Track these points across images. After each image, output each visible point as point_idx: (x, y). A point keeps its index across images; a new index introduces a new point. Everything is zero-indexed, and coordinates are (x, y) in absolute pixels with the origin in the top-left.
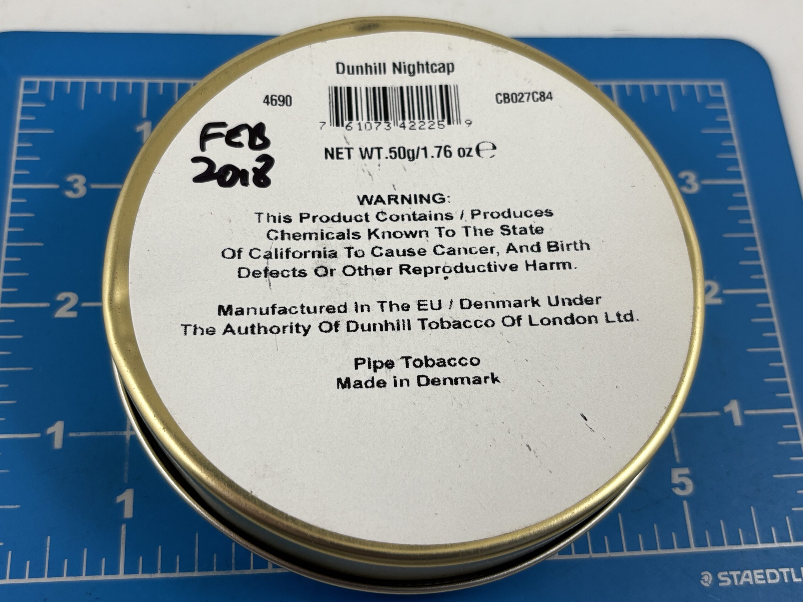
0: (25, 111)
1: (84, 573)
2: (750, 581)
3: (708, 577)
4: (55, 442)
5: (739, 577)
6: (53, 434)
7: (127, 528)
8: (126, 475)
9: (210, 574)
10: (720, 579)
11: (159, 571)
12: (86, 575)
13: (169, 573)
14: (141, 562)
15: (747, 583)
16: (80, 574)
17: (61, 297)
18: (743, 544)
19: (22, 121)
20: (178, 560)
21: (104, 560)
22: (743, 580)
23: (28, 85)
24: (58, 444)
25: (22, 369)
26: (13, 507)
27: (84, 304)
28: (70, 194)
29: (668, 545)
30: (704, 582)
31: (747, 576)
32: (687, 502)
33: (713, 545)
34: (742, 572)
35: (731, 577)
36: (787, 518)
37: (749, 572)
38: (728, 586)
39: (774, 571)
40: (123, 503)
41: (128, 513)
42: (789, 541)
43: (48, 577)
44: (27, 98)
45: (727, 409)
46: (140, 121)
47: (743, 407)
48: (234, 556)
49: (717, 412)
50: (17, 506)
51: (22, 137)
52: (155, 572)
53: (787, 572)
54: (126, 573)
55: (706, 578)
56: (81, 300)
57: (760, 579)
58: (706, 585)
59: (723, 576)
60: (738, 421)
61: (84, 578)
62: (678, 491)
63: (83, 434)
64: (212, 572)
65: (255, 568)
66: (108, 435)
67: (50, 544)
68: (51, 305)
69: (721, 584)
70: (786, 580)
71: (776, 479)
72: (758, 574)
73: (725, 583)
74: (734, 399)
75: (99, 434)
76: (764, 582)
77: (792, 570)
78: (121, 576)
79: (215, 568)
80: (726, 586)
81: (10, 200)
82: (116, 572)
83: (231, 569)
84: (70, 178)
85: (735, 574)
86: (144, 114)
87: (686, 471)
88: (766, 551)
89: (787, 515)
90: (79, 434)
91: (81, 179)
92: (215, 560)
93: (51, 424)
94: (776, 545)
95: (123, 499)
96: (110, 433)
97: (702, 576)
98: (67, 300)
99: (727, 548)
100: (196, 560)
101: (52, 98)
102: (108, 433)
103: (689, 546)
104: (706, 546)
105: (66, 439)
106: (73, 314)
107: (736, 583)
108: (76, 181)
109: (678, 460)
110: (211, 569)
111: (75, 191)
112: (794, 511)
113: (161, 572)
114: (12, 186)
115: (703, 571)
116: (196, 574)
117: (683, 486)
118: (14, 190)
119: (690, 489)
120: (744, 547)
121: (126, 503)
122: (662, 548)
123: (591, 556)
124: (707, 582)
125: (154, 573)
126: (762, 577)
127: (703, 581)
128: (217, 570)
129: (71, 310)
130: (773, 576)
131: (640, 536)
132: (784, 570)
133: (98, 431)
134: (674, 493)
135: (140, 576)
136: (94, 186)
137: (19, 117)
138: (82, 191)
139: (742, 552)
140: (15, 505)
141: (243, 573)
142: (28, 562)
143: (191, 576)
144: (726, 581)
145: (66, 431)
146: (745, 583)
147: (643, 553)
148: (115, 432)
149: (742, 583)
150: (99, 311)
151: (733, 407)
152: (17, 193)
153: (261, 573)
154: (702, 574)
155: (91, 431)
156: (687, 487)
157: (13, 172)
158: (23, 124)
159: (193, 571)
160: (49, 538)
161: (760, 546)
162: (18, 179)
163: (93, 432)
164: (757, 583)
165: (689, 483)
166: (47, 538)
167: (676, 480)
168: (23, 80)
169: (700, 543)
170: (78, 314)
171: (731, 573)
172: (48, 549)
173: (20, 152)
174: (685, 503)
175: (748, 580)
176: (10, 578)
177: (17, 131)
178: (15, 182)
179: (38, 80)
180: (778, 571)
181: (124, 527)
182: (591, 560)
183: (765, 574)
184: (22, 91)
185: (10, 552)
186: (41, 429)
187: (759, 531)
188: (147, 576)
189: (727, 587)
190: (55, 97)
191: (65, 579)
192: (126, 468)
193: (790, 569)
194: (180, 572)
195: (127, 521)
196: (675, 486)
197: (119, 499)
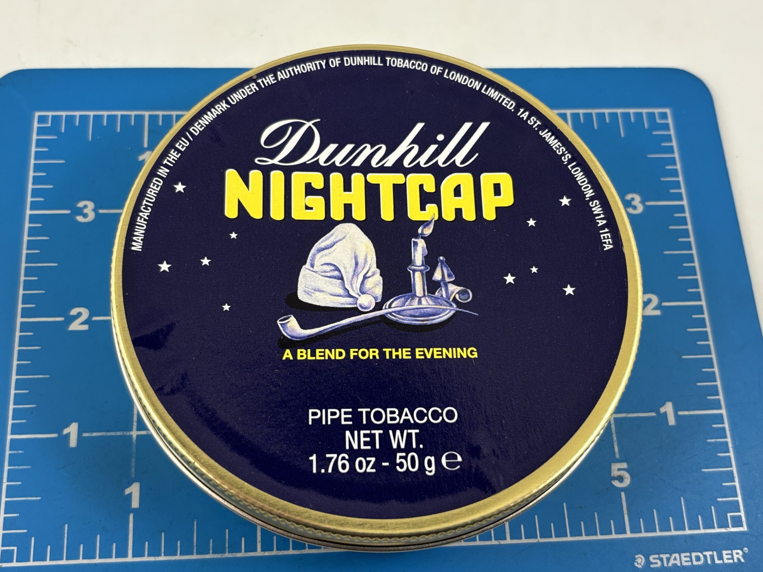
0: (39, 143)
1: (97, 557)
2: (678, 563)
3: (640, 559)
4: (71, 442)
5: (668, 560)
6: (68, 434)
7: (134, 517)
8: (133, 470)
9: (207, 556)
10: (652, 561)
11: (163, 554)
12: (100, 558)
13: (171, 556)
14: (147, 546)
15: (675, 565)
16: (94, 557)
17: (74, 312)
18: (673, 530)
19: (36, 152)
20: (179, 545)
21: (114, 545)
22: (672, 562)
23: (42, 119)
24: (73, 442)
25: (40, 376)
26: (34, 498)
27: (95, 318)
28: (80, 219)
29: (606, 531)
30: (638, 564)
31: (675, 559)
32: (625, 493)
33: (646, 531)
34: (671, 555)
35: (661, 560)
36: (713, 508)
37: (677, 555)
38: (658, 567)
39: (700, 554)
40: (130, 495)
41: (135, 504)
42: (714, 528)
43: (67, 559)
44: (41, 131)
45: (662, 410)
46: (143, 151)
47: (676, 409)
48: (227, 541)
49: (653, 413)
50: (38, 498)
51: (37, 168)
52: (160, 555)
53: (710, 555)
54: (134, 556)
55: (639, 561)
56: (91, 315)
57: (686, 561)
58: (639, 566)
59: (654, 559)
60: (672, 421)
61: (97, 561)
62: (616, 484)
63: (95, 434)
64: (208, 555)
65: (246, 551)
66: (117, 434)
67: (68, 530)
68: (65, 319)
69: (652, 566)
70: (709, 562)
71: (703, 472)
72: (685, 557)
73: (656, 565)
74: (669, 401)
75: (109, 434)
76: (690, 564)
77: (715, 553)
78: (130, 559)
79: (211, 551)
80: (656, 567)
81: (27, 225)
82: (126, 556)
83: (225, 553)
84: (81, 204)
85: (664, 556)
86: (146, 145)
87: (624, 465)
88: (692, 536)
89: (712, 505)
90: (92, 434)
91: (91, 205)
92: (211, 545)
93: (67, 425)
94: (702, 531)
95: (130, 492)
96: (119, 433)
97: (636, 559)
98: (79, 315)
99: (658, 534)
100: (195, 544)
101: (63, 131)
102: (116, 433)
103: (625, 532)
104: (641, 532)
105: (80, 438)
106: (85, 327)
107: (665, 565)
108: (86, 207)
109: (617, 456)
110: (208, 553)
111: (85, 216)
112: (718, 501)
113: (164, 555)
114: (28, 212)
115: (637, 554)
116: (195, 557)
117: (621, 479)
118: (31, 215)
119: (627, 482)
120: (674, 533)
121: (133, 495)
122: (602, 534)
123: (539, 541)
124: (640, 564)
125: (158, 556)
126: (688, 559)
127: (636, 563)
128: (213, 553)
129: (82, 324)
130: (698, 558)
131: (582, 523)
132: (708, 554)
133: (108, 431)
134: (613, 485)
135: (146, 559)
136: (101, 211)
137: (34, 149)
138: (91, 216)
139: (672, 537)
140: (36, 497)
141: (235, 556)
142: (49, 547)
143: (190, 558)
144: (656, 563)
145: (80, 432)
146: (673, 564)
147: (584, 538)
148: (122, 432)
149: (670, 565)
150: (108, 324)
151: (668, 408)
152: (32, 219)
153: (251, 555)
154: (636, 557)
155: (103, 432)
156: (625, 480)
157: (29, 199)
158: (38, 156)
159: (192, 554)
160: (66, 526)
161: (688, 532)
162: (34, 206)
163: (103, 433)
164: (683, 564)
165: (627, 475)
166: (65, 526)
167: (615, 473)
168: (37, 114)
169: (635, 529)
170: (89, 327)
171: (661, 556)
172: (66, 535)
173: (36, 180)
174: (623, 494)
175: (676, 562)
176: (34, 560)
177: (32, 161)
178: (32, 209)
179: (50, 114)
180: (702, 553)
181: (131, 516)
182: (538, 543)
183: (691, 557)
184: (36, 125)
185: (33, 538)
186: (59, 430)
187: (687, 519)
188: (152, 559)
189: (657, 569)
190: (65, 129)
191: (81, 561)
192: (133, 464)
193: (713, 553)
194: (180, 555)
195: (134, 511)
196: (614, 478)
197: (127, 491)
